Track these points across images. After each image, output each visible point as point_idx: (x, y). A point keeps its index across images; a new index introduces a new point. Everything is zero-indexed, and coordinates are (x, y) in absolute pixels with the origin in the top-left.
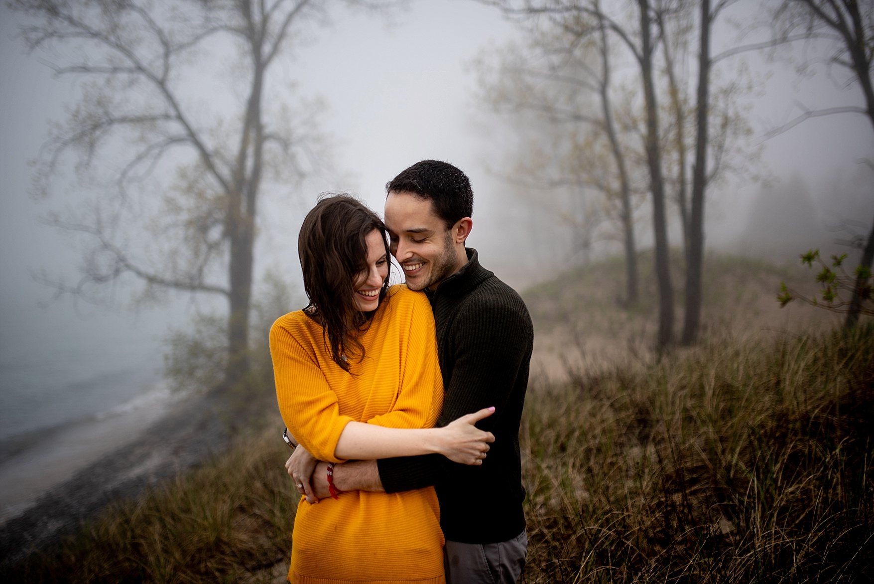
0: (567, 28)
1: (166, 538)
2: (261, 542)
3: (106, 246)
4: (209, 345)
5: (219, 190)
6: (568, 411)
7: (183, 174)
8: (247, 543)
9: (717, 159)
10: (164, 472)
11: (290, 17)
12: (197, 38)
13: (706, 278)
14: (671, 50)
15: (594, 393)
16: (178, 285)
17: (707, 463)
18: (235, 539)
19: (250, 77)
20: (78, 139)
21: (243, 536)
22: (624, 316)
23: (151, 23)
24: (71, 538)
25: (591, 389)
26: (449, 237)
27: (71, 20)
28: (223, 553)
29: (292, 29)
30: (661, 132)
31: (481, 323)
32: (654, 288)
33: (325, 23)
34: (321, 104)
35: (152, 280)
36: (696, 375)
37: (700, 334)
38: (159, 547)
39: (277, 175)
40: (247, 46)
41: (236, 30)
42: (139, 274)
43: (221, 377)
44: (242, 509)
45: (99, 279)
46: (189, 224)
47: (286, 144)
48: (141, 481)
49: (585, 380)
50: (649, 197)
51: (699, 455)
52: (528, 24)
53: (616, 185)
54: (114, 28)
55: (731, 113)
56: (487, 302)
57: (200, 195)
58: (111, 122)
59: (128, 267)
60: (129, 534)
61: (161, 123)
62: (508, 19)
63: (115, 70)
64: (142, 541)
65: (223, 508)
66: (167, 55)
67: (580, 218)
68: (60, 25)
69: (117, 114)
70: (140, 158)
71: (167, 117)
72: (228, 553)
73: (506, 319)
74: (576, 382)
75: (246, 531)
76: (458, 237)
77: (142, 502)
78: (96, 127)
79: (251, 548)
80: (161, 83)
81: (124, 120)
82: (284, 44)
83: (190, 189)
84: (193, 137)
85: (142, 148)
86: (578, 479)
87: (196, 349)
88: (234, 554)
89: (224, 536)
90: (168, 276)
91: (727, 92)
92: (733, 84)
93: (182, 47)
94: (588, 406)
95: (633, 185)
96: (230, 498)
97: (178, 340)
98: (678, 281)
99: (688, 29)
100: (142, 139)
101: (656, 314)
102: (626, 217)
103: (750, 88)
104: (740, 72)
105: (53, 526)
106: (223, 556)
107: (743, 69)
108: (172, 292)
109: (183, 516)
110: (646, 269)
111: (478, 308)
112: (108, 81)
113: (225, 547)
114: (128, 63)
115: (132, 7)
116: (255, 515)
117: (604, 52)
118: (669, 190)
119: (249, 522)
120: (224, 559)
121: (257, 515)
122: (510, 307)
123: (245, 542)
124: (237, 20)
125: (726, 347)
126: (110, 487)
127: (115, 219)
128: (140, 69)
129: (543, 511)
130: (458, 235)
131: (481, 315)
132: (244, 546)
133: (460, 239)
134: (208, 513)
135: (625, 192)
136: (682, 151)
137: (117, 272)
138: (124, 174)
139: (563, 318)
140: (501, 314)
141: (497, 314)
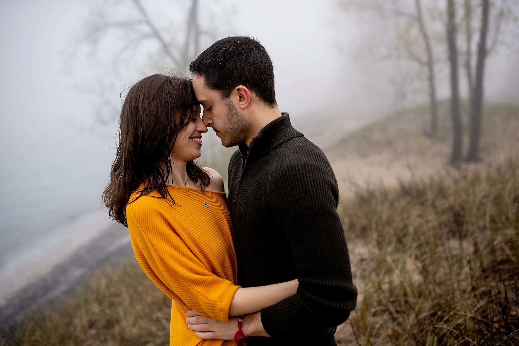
3: (106, 103)
7: (150, 57)
9: (495, 38)
17: (512, 257)
22: (429, 142)
31: (290, 181)
47: (213, 36)
53: (424, 58)
56: (291, 161)
58: (107, 26)
61: (137, 26)
69: (110, 21)
70: (125, 48)
71: (140, 22)
73: (311, 173)
76: (241, 103)
78: (97, 29)
81: (117, 25)
84: (156, 34)
85: (126, 42)
95: (436, 58)
98: (465, 119)
100: (126, 36)
101: (450, 140)
102: (431, 78)
110: (444, 112)
111: (283, 168)
118: (461, 60)
122: (312, 163)
130: (239, 101)
131: (288, 173)
133: (242, 105)
135: (430, 63)
136: (469, 34)
138: (116, 58)
139: (389, 143)
140: (306, 169)
141: (302, 170)
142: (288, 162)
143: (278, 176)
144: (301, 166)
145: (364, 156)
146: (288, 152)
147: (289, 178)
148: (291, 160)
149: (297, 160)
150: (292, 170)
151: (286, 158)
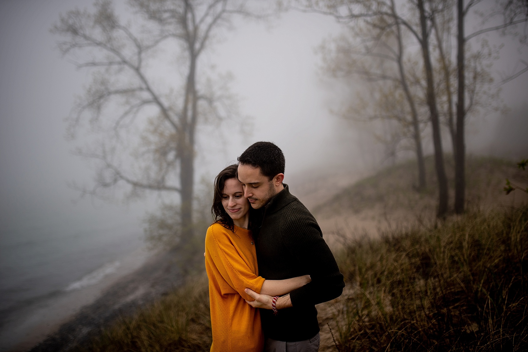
0: (375, 26)
1: (151, 338)
2: (204, 340)
3: (109, 166)
4: (170, 222)
5: (173, 131)
6: (381, 260)
7: (151, 122)
8: (197, 341)
9: (471, 99)
10: (146, 298)
11: (210, 27)
12: (157, 42)
13: (467, 171)
14: (440, 33)
15: (397, 247)
16: (151, 187)
17: (465, 289)
18: (190, 338)
19: (188, 63)
20: (91, 105)
21: (194, 336)
22: (417, 196)
23: (130, 36)
24: (97, 338)
25: (395, 245)
26: (271, 184)
27: (86, 37)
28: (183, 346)
29: (212, 33)
30: (435, 85)
31: (294, 230)
32: (435, 179)
33: (231, 28)
34: (230, 76)
35: (136, 185)
36: (458, 235)
37: (465, 206)
38: (146, 343)
39: (206, 121)
40: (185, 45)
41: (179, 36)
42: (128, 181)
43: (177, 240)
44: (193, 320)
45: (106, 185)
46: (156, 151)
47: (210, 101)
48: (133, 304)
49: (391, 240)
50: (430, 124)
51: (459, 284)
52: (352, 24)
53: (409, 118)
54: (110, 39)
55: (479, 69)
57: (161, 135)
58: (110, 93)
59: (122, 177)
60: (130, 336)
61: (138, 93)
62: (339, 22)
63: (111, 63)
64: (137, 340)
65: (182, 320)
66: (140, 53)
67: (389, 138)
68: (80, 40)
69: (112, 89)
70: (126, 114)
71: (141, 89)
72: (186, 346)
74: (386, 241)
75: (196, 333)
76: (277, 183)
77: (136, 317)
78: (101, 97)
79: (199, 343)
80: (137, 70)
81: (117, 92)
82: (207, 43)
83: (155, 131)
84: (156, 100)
85: (127, 108)
86: (387, 301)
87: (163, 225)
88: (189, 347)
89: (183, 336)
90: (145, 182)
91: (477, 57)
92: (479, 53)
93: (148, 47)
94: (393, 256)
95: (420, 118)
96: (186, 314)
97: (152, 220)
99: (450, 20)
100: (127, 103)
101: (437, 194)
102: (417, 137)
103: (490, 54)
104: (483, 46)
105: (85, 331)
106: (183, 348)
107: (485, 44)
108: (148, 191)
109: (159, 325)
110: (430, 167)
112: (107, 70)
113: (184, 343)
114: (118, 59)
115: (119, 27)
116: (200, 324)
117: (399, 38)
118: (442, 119)
119: (197, 327)
120: (184, 350)
121: (202, 324)
123: (195, 340)
124: (179, 30)
125: (475, 218)
126: (117, 307)
127: (113, 150)
128: (125, 62)
129: (367, 319)
130: (277, 182)
132: (195, 342)
133: (278, 184)
134: (174, 324)
135: (415, 123)
136: (449, 95)
137: (115, 181)
138: (118, 123)
139: (380, 198)
140: (301, 222)
141: (299, 223)
142: (290, 219)
143: (286, 228)
144: (298, 220)
145: (357, 211)
146: (288, 213)
147: (293, 228)
148: (292, 218)
149: (294, 217)
150: (293, 224)
151: (288, 217)
